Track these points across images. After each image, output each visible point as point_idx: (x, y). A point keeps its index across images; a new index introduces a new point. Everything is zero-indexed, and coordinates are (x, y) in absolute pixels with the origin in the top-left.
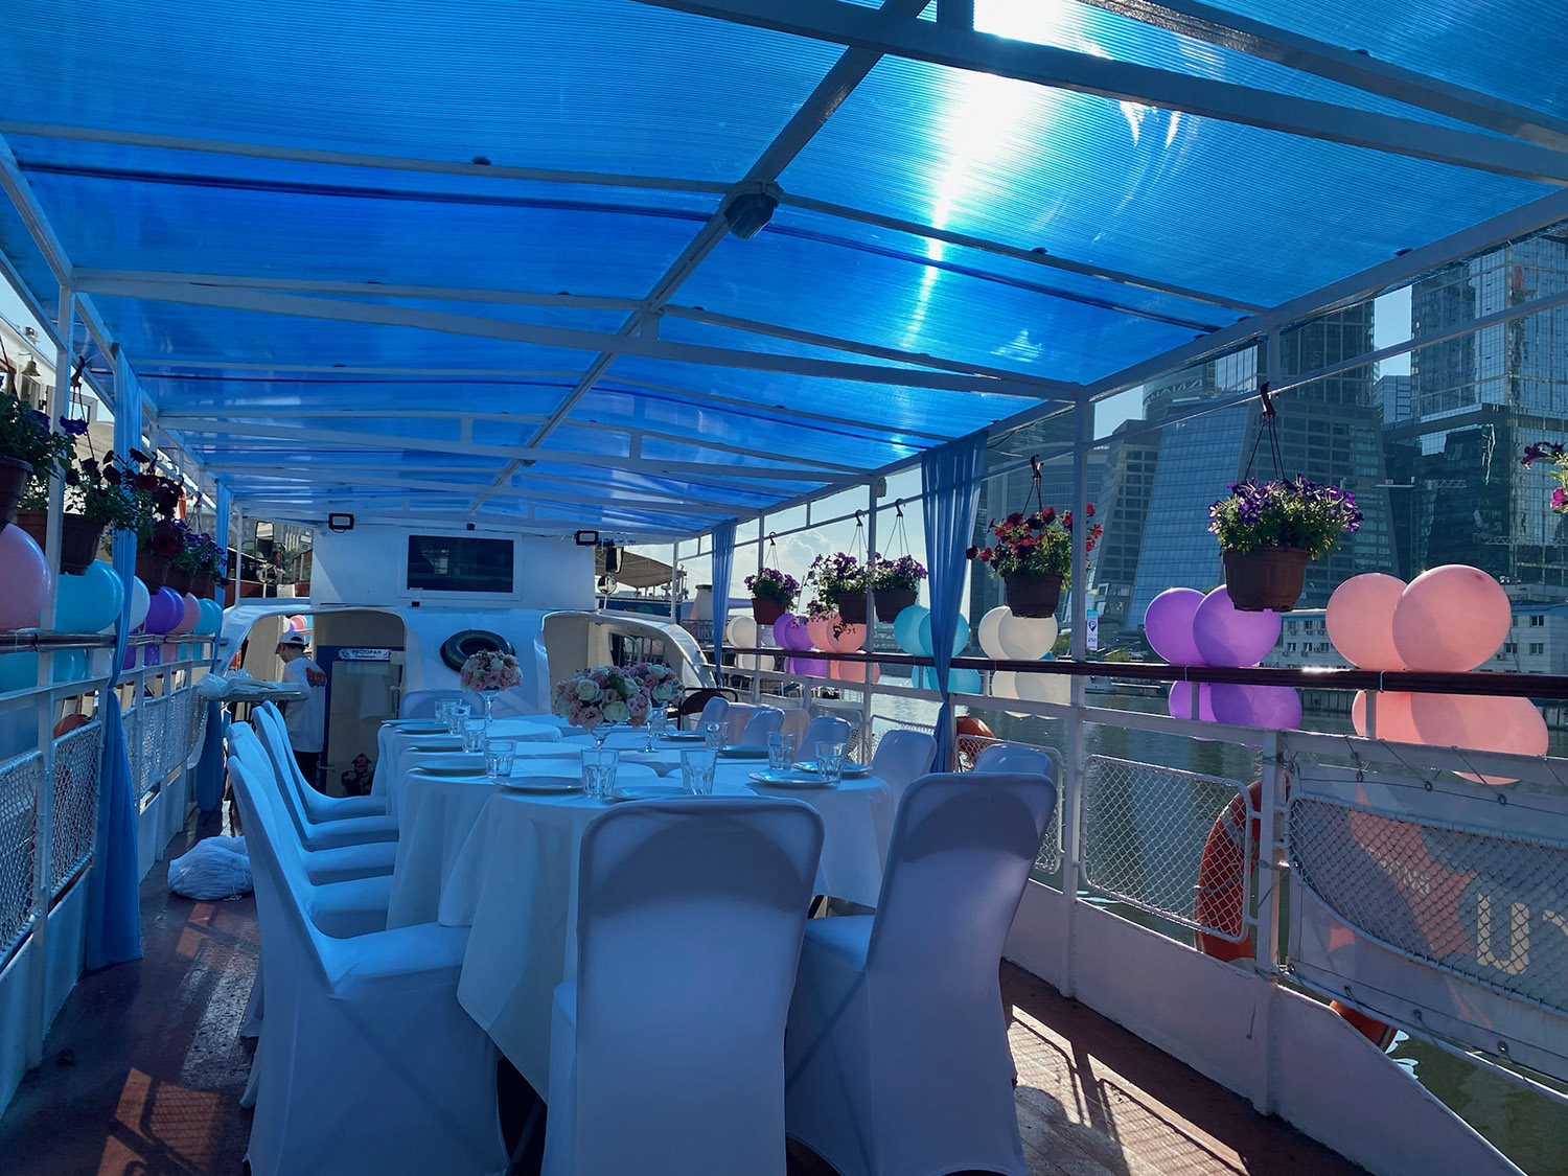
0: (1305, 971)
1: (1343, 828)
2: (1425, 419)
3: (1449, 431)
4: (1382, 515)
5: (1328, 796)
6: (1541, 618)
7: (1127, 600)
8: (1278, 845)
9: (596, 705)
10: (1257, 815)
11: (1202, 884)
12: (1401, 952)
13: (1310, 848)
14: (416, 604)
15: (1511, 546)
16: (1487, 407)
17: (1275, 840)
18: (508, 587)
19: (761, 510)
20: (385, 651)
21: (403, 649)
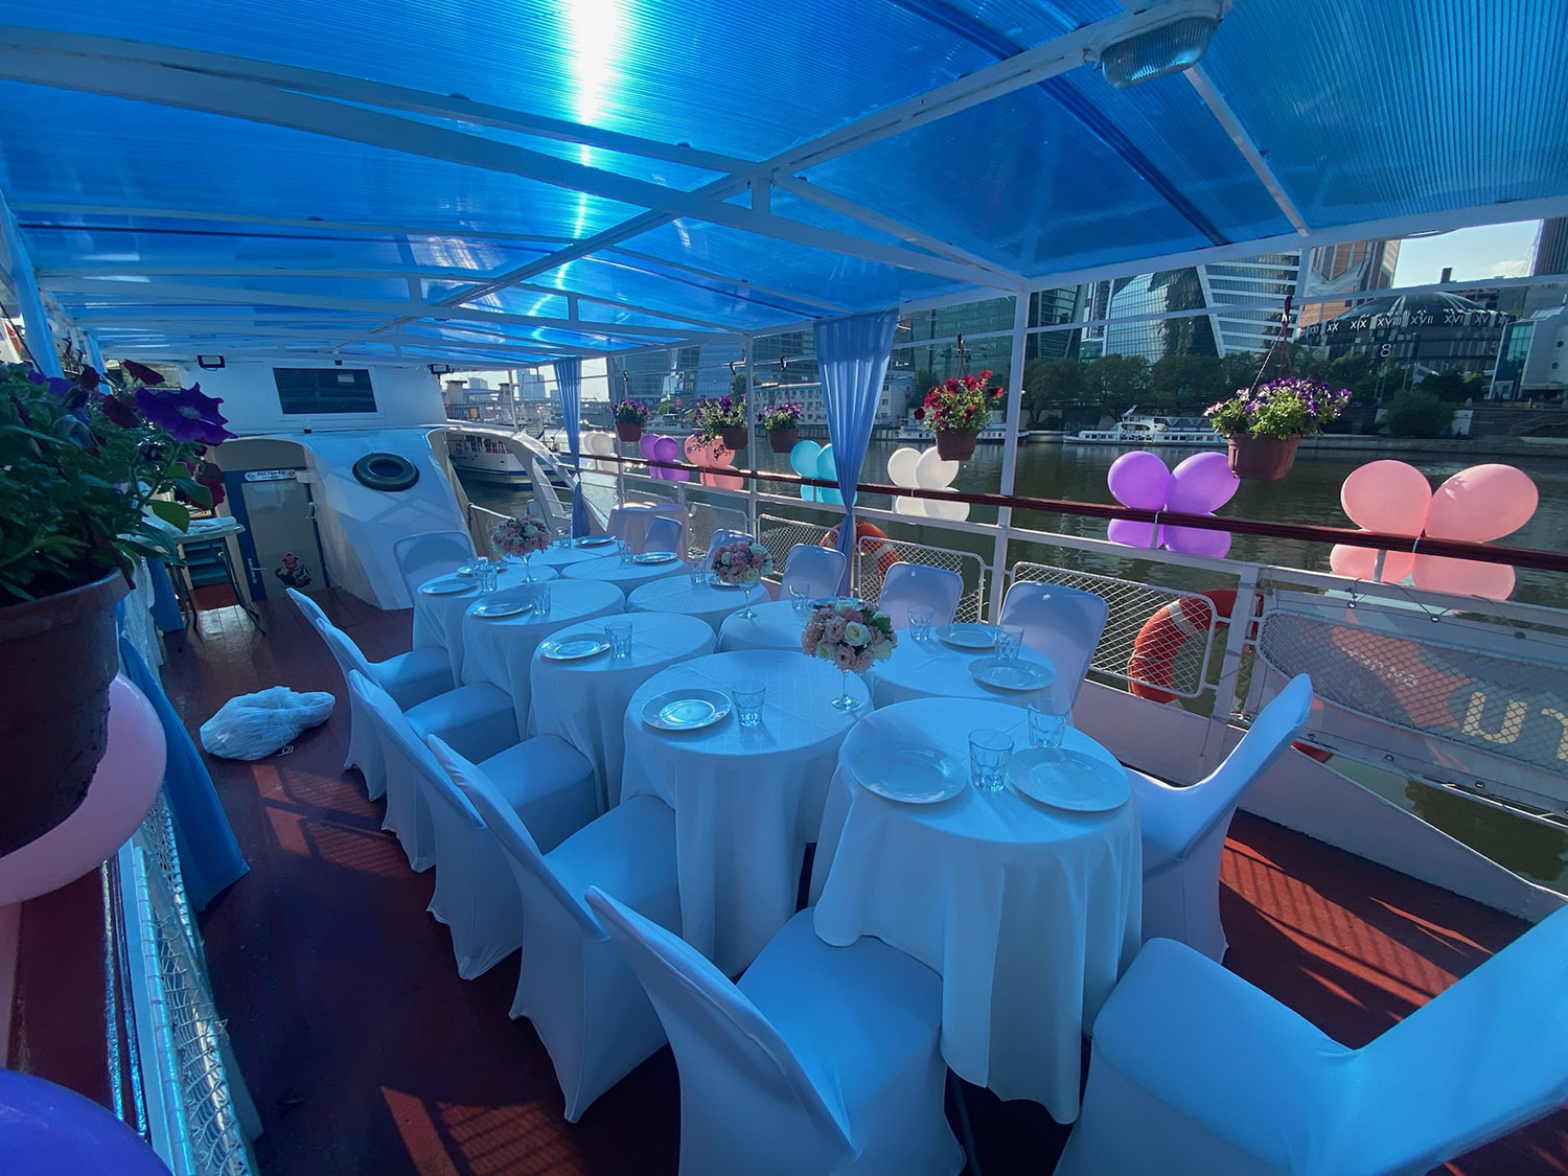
1: (1324, 636)
5: (1312, 615)
7: (694, 381)
8: (1249, 642)
9: (868, 646)
10: (1225, 620)
13: (1282, 646)
14: (308, 431)
17: (1244, 638)
18: (370, 407)
20: (287, 471)
21: (304, 468)
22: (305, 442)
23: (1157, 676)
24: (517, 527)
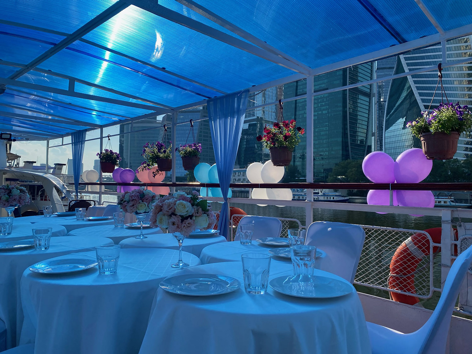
3: (249, 123)
8: (453, 257)
10: (438, 245)
15: (263, 154)
16: (258, 117)
17: (451, 255)
19: (101, 126)
23: (405, 286)
24: (7, 189)
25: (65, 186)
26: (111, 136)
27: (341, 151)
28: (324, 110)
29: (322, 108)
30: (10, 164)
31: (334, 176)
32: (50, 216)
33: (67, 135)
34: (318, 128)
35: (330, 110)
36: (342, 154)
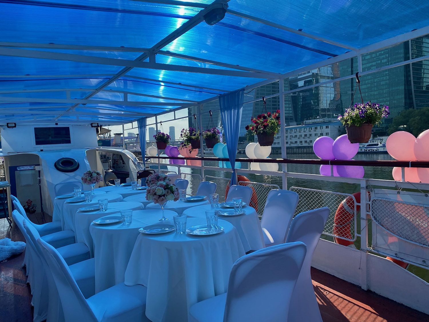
0: (379, 249)
1: (392, 207)
2: (299, 77)
3: (304, 80)
4: (290, 103)
5: (386, 198)
6: (328, 126)
8: (368, 213)
9: (164, 196)
10: (359, 204)
11: (337, 224)
12: (418, 244)
13: (379, 214)
14: (42, 150)
15: (320, 109)
16: (313, 73)
17: (366, 211)
18: (69, 142)
19: (156, 114)
20: (33, 166)
21: (39, 165)
22: (40, 155)
23: (341, 233)
24: (89, 173)
25: (137, 159)
26: (162, 122)
27: (404, 100)
28: (383, 59)
29: (381, 57)
30: (105, 136)
31: (395, 127)
32: (119, 186)
33: (135, 121)
34: (377, 78)
35: (389, 58)
36: (405, 103)
